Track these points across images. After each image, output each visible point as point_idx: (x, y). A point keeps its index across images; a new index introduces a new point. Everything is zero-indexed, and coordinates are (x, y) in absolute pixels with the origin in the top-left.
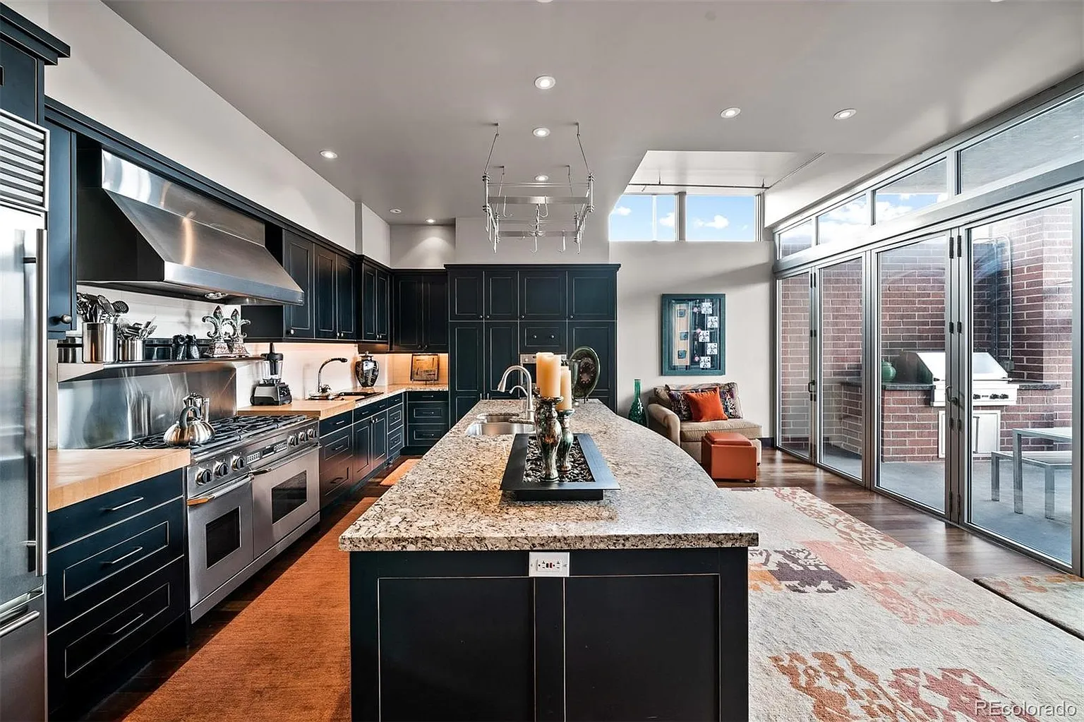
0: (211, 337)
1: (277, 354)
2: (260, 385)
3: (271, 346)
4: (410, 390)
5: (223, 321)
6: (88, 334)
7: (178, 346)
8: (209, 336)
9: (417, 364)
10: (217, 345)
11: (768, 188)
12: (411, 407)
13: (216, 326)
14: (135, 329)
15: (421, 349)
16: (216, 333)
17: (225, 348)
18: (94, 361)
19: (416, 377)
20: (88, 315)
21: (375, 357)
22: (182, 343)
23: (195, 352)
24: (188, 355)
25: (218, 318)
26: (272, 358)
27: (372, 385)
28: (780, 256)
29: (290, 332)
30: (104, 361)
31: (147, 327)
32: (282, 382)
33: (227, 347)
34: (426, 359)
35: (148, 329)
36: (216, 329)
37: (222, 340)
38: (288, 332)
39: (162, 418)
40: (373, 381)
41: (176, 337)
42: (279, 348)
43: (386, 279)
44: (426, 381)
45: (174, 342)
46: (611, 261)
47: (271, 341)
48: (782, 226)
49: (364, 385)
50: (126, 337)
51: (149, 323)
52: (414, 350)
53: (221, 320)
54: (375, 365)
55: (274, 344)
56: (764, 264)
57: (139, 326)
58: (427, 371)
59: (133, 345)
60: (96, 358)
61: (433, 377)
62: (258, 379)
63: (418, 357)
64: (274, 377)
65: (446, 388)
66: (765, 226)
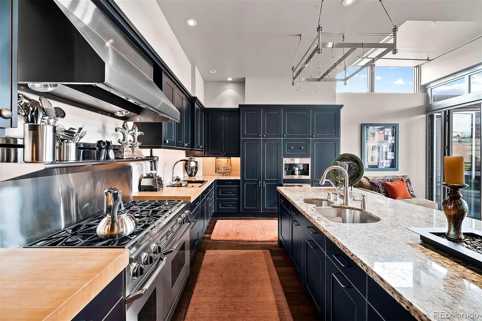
0: (121, 143)
1: (155, 157)
2: (145, 178)
3: (151, 151)
4: (218, 179)
5: (129, 132)
6: (29, 135)
7: (101, 149)
8: (119, 142)
9: (219, 164)
10: (125, 149)
11: (431, 60)
12: (218, 189)
13: (124, 134)
14: (70, 133)
15: (222, 155)
16: (124, 140)
17: (130, 152)
18: (35, 160)
19: (218, 171)
20: (29, 117)
21: (197, 159)
22: (103, 147)
23: (112, 154)
24: (108, 157)
25: (125, 129)
26: (152, 159)
27: (195, 176)
28: (431, 102)
29: (166, 142)
30: (44, 160)
31: (79, 132)
32: (157, 175)
33: (131, 150)
34: (223, 161)
35: (80, 134)
36: (124, 137)
37: (128, 146)
38: (165, 142)
39: (87, 207)
40: (195, 173)
41: (100, 142)
42: (157, 152)
43: (203, 113)
44: (223, 173)
45: (98, 146)
46: (338, 103)
47: (151, 148)
48: (431, 85)
49: (190, 175)
50: (63, 140)
51: (81, 129)
52: (217, 155)
53: (128, 131)
54: (197, 164)
55: (153, 149)
56: (421, 106)
57: (74, 131)
58: (224, 168)
59: (67, 147)
60: (36, 158)
61: (228, 172)
62: (143, 173)
63: (219, 159)
64: (154, 172)
65: (239, 178)
66: (421, 85)
